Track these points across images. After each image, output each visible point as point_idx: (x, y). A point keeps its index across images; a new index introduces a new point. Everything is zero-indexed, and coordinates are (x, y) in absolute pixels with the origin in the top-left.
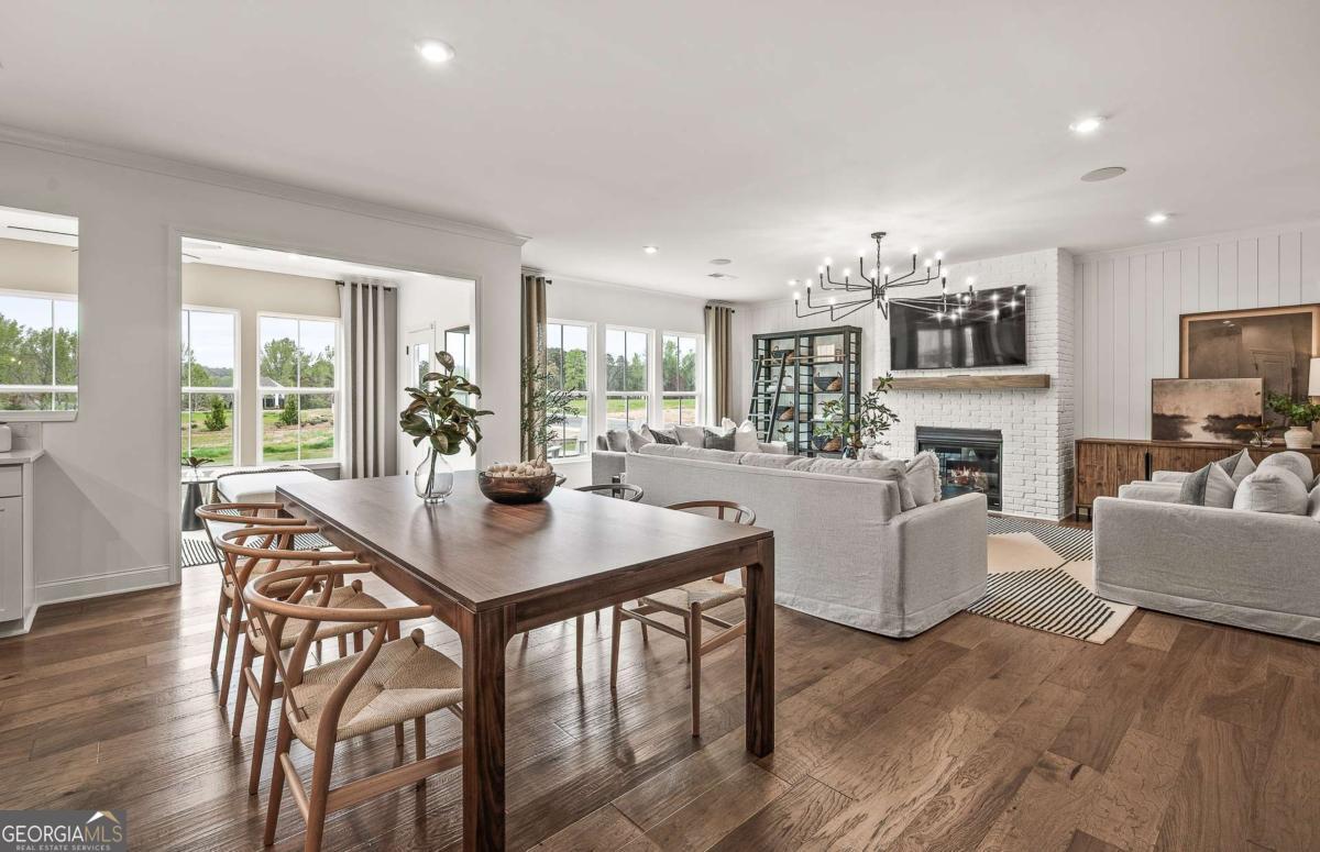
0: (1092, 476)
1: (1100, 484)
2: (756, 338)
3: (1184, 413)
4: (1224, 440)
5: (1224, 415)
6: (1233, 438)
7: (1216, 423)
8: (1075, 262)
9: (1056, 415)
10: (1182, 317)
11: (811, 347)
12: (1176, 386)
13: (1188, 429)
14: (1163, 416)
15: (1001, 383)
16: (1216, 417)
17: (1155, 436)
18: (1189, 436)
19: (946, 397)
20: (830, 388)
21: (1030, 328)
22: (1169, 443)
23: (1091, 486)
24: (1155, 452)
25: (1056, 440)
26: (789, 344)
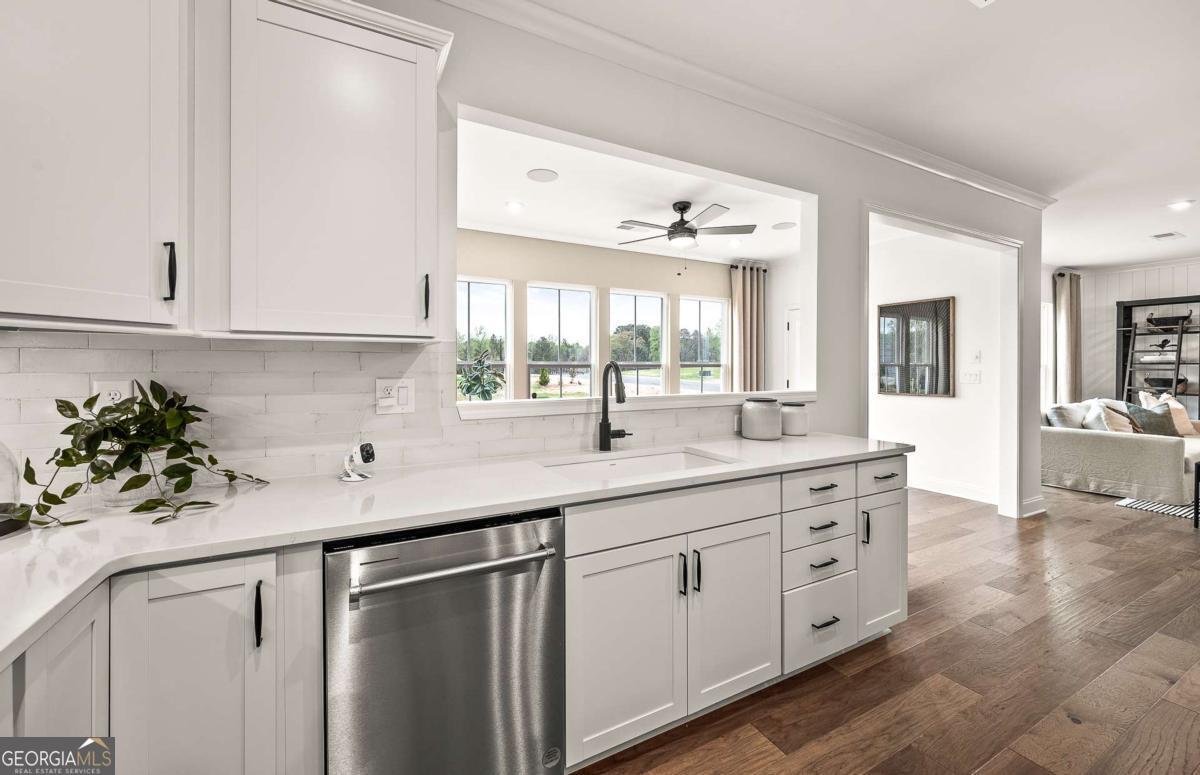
2: (1119, 305)
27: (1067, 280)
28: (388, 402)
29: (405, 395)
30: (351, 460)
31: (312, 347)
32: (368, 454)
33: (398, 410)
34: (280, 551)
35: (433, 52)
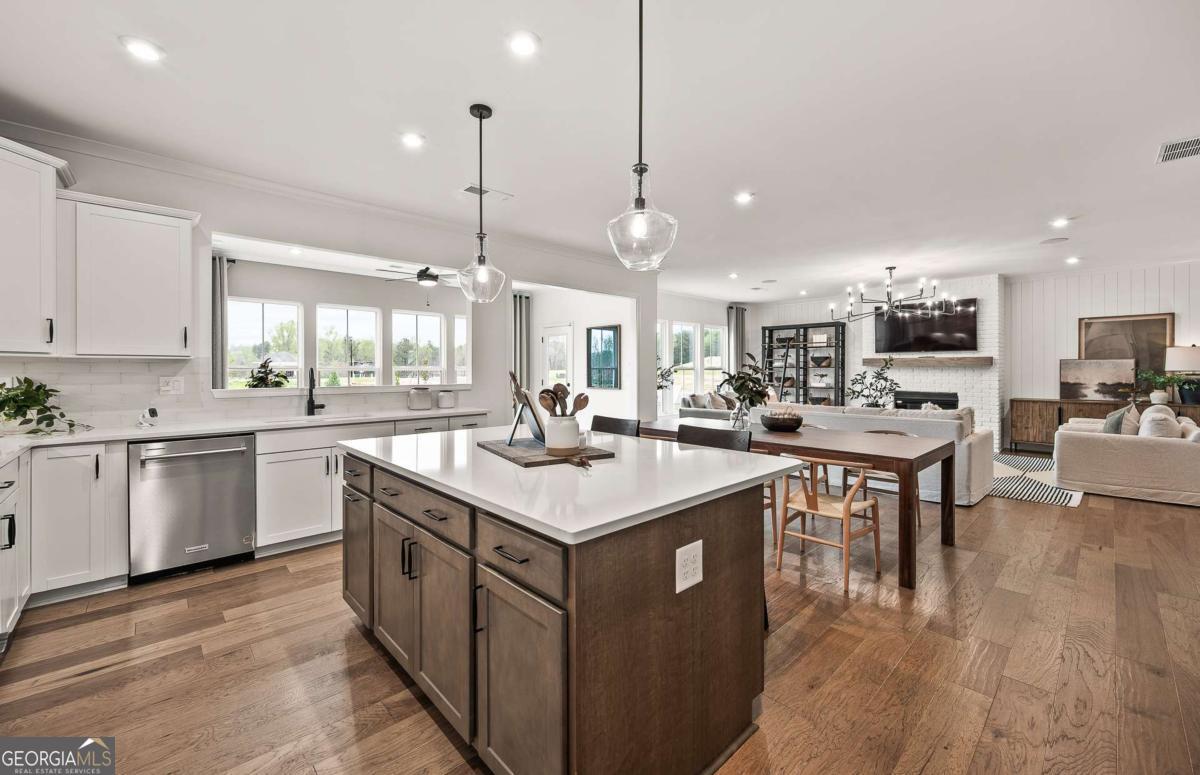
0: (1021, 422)
1: (1027, 428)
2: (764, 329)
3: (1082, 382)
4: (1109, 399)
5: (1109, 382)
6: (1113, 397)
7: (1104, 388)
8: (1007, 282)
9: (997, 382)
10: (1080, 320)
11: (805, 335)
12: (1077, 364)
13: (1085, 391)
14: (1068, 383)
15: (959, 362)
16: (1104, 384)
17: (1062, 397)
18: (1086, 396)
19: (916, 372)
20: (824, 364)
21: (980, 327)
22: (1074, 400)
23: (1021, 428)
24: (1065, 407)
25: (997, 400)
26: (792, 333)
27: (734, 310)
28: (167, 388)
29: (178, 384)
30: (144, 416)
32: (153, 413)
33: (172, 392)
34: (107, 443)
35: (189, 221)
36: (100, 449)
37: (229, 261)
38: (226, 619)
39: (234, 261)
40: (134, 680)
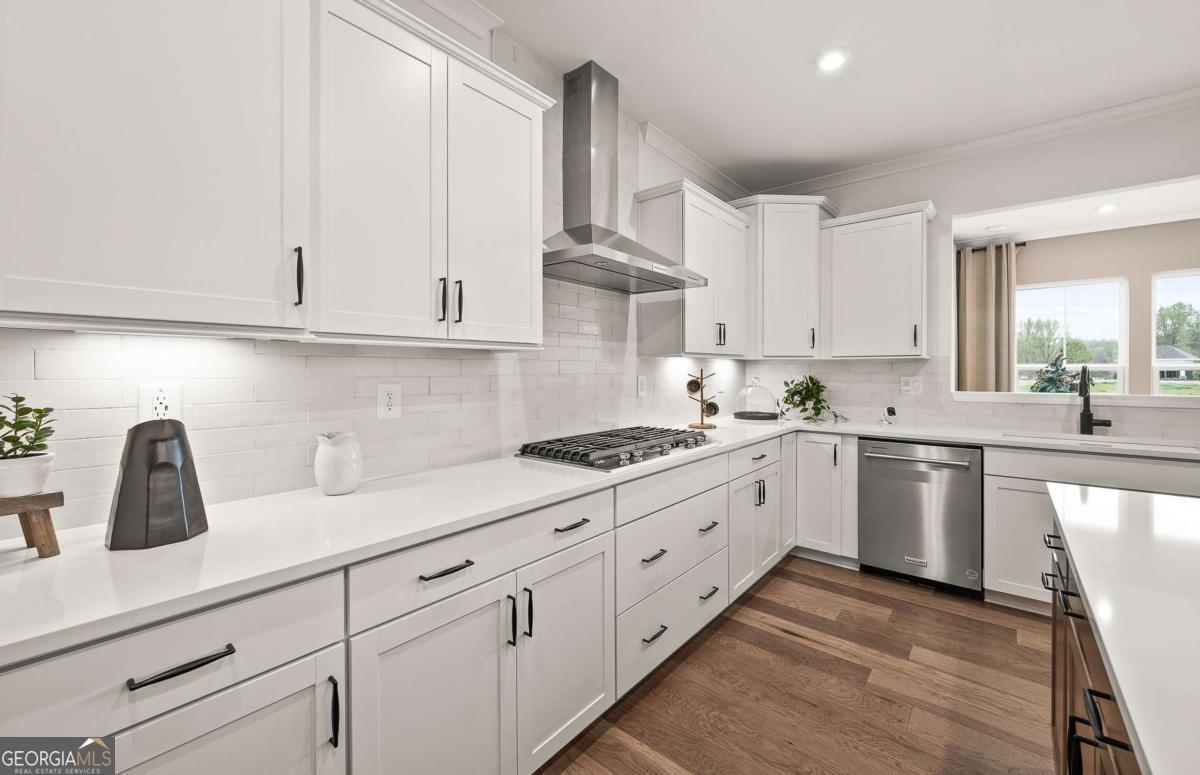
28: (909, 388)
29: (916, 385)
30: (881, 415)
31: (869, 361)
32: (891, 412)
33: (913, 393)
34: (842, 435)
35: (919, 214)
36: (837, 440)
37: (1017, 245)
38: (911, 657)
39: (1024, 244)
40: (807, 664)
